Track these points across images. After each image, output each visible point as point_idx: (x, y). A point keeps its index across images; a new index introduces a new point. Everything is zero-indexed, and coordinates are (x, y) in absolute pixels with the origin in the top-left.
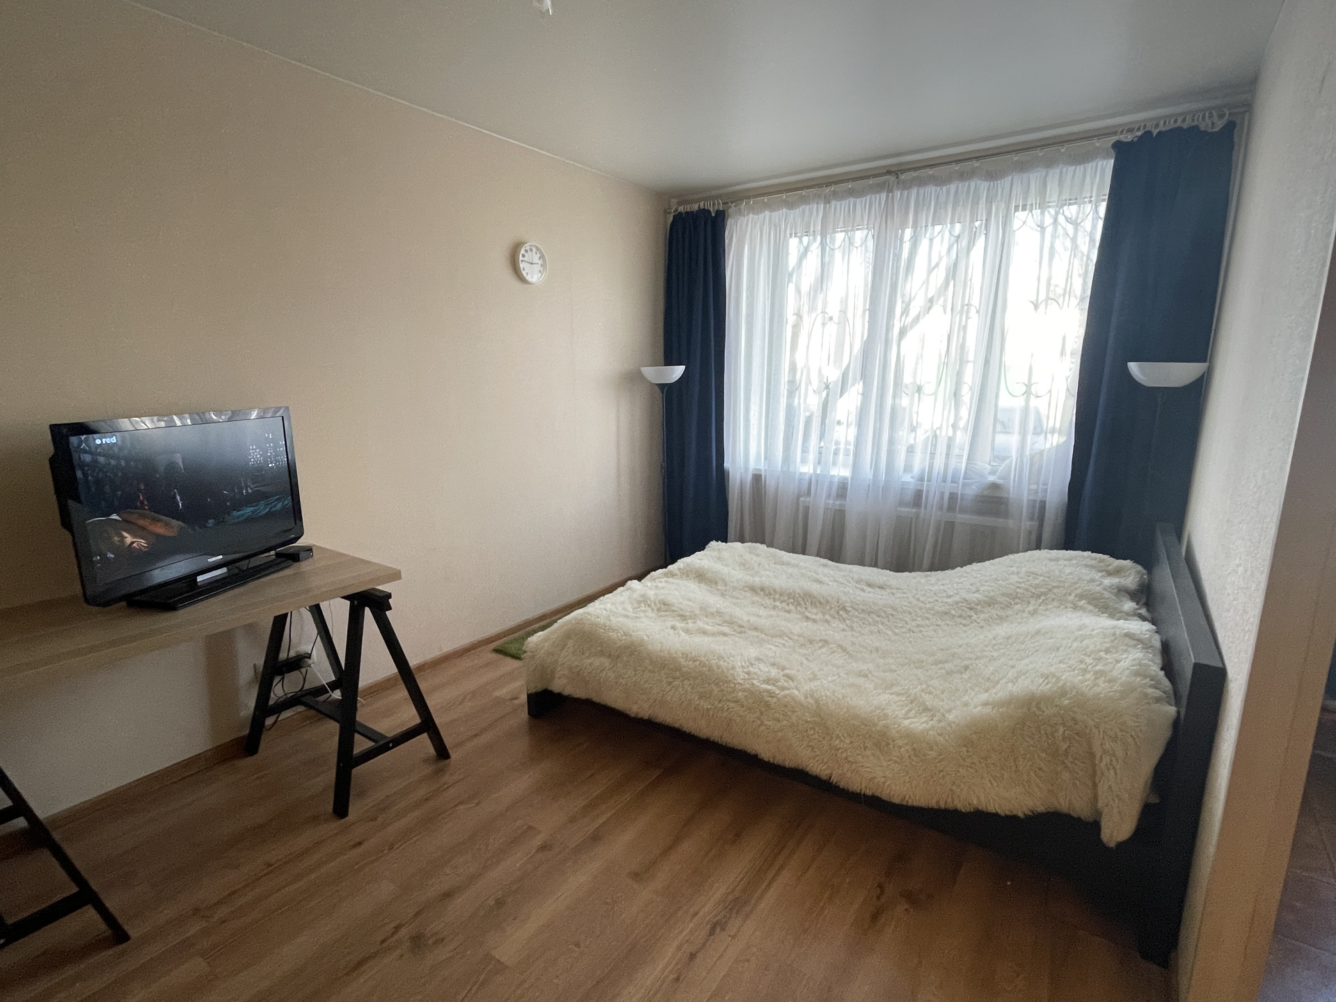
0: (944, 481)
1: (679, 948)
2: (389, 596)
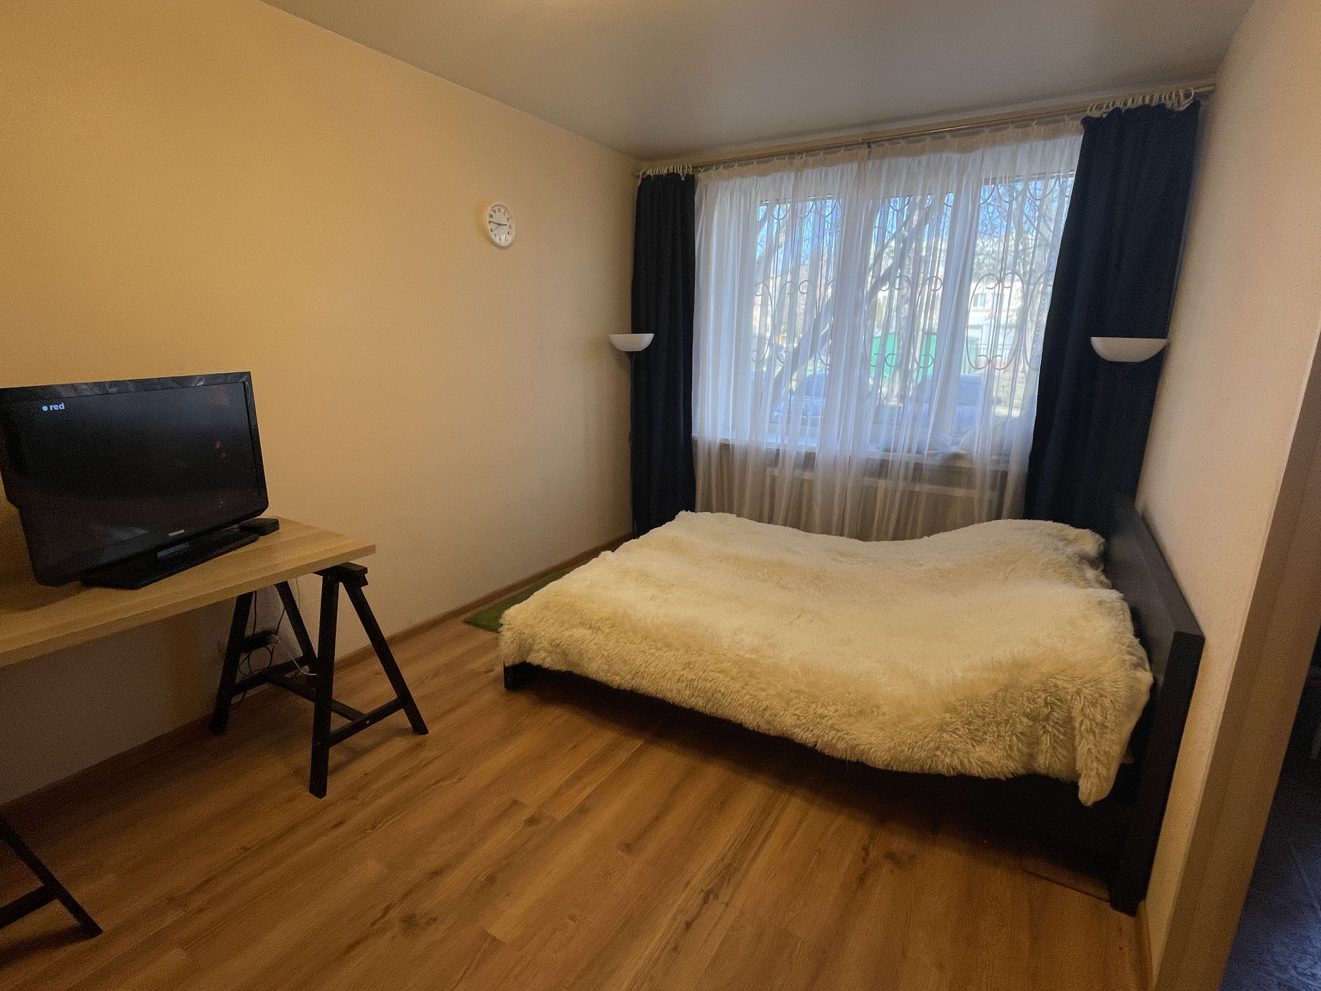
0: (909, 451)
1: (674, 919)
2: (365, 570)
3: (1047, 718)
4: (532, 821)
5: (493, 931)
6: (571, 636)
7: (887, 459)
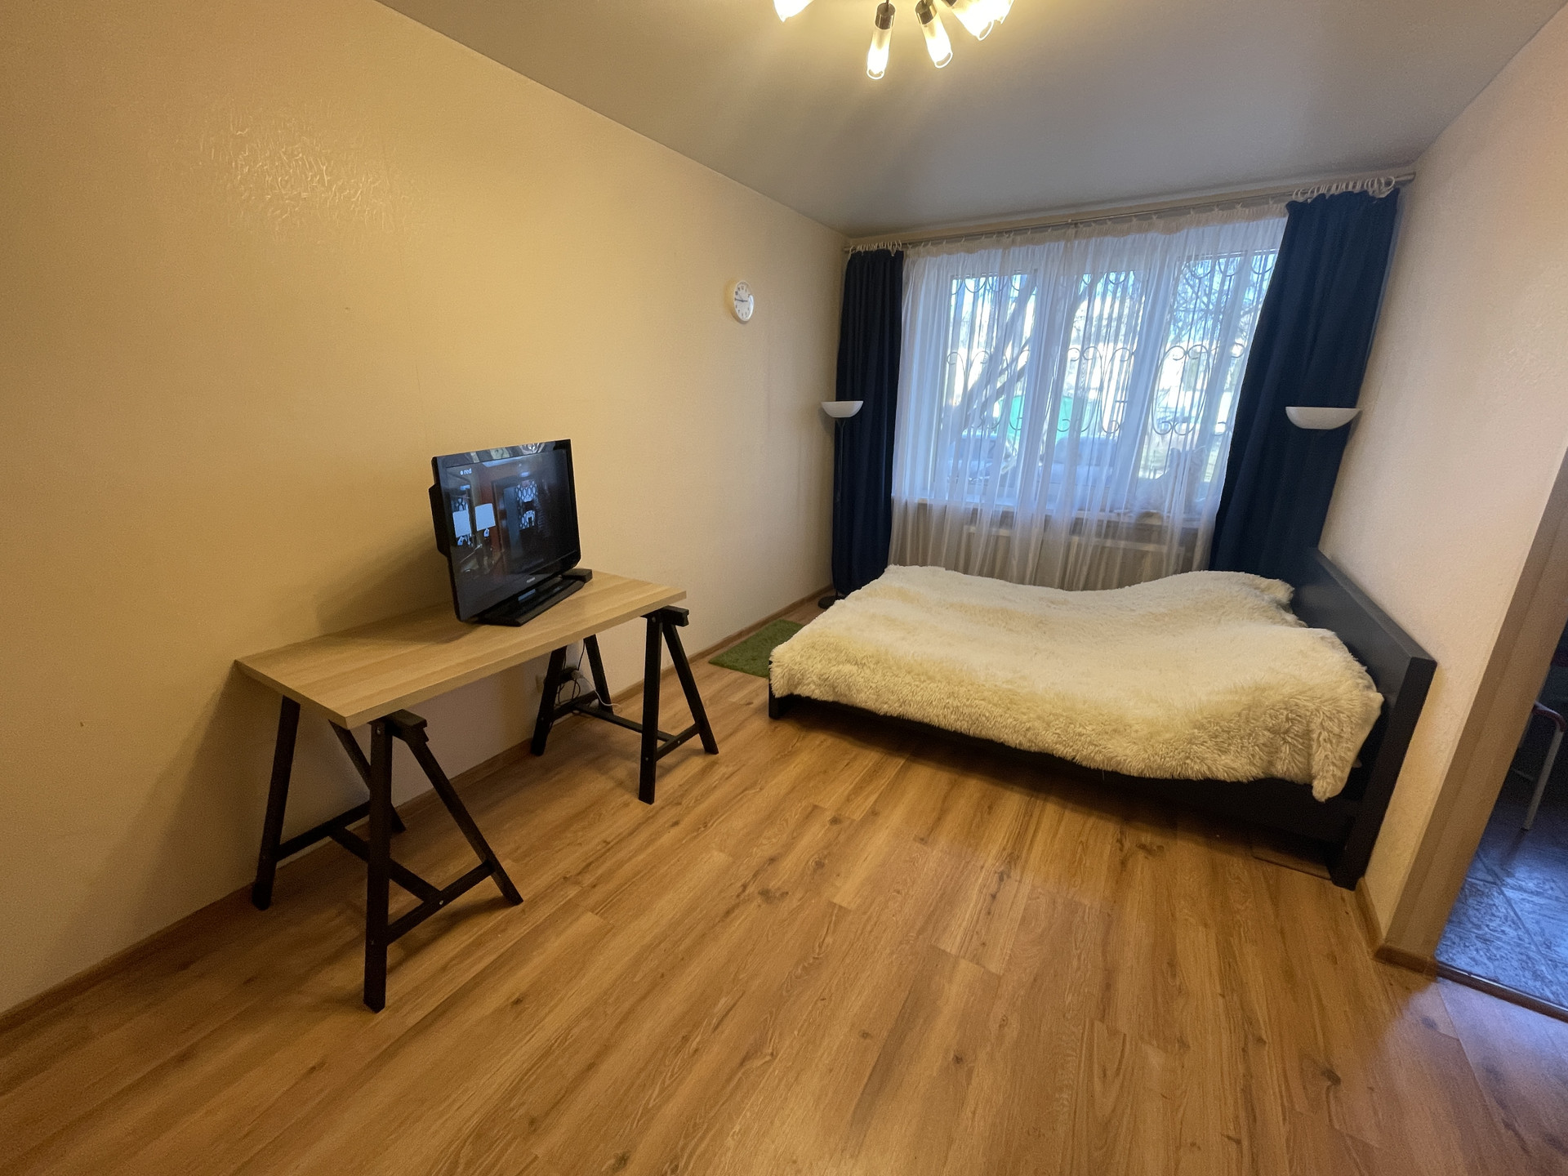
0: (1103, 510)
1: (980, 892)
2: (687, 612)
3: (1287, 732)
4: (835, 821)
5: (837, 900)
6: (839, 671)
7: (1081, 517)
